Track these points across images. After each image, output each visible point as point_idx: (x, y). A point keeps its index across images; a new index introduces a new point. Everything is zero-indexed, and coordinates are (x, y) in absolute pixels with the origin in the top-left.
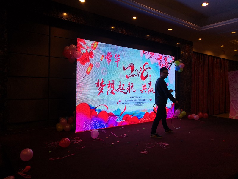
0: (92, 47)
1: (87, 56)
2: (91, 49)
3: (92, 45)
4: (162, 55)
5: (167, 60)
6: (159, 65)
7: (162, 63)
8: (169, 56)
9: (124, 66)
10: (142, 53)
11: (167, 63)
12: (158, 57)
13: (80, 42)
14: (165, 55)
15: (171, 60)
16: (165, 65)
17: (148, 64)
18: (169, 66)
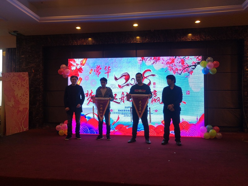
0: (81, 64)
1: (77, 72)
3: (82, 62)
4: (175, 58)
5: (185, 62)
6: (170, 70)
7: (176, 67)
8: (188, 57)
9: (116, 77)
10: (141, 60)
11: (186, 66)
12: (168, 61)
13: (70, 62)
14: (181, 57)
15: (194, 61)
16: (181, 69)
17: (150, 71)
18: (190, 69)
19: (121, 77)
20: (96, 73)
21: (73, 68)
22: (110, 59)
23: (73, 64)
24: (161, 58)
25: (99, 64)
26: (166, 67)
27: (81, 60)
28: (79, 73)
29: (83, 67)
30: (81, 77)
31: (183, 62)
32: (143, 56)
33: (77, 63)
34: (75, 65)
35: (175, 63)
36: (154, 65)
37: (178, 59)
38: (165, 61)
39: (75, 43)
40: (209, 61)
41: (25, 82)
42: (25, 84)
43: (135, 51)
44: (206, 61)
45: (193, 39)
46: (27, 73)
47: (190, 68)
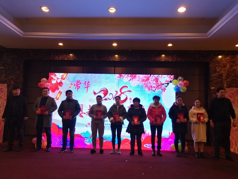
1: (57, 85)
2: (60, 80)
3: (62, 77)
4: (150, 76)
5: (159, 80)
6: (145, 87)
7: (150, 84)
8: (162, 76)
9: (95, 91)
10: (119, 77)
11: (160, 83)
12: (143, 79)
13: (51, 75)
14: (155, 75)
15: (167, 80)
16: (156, 86)
17: (127, 87)
18: (164, 87)
19: (99, 92)
20: (76, 87)
21: (54, 82)
22: (90, 74)
23: (54, 78)
24: (137, 75)
25: (79, 79)
26: (142, 84)
27: (62, 74)
28: (59, 87)
29: (63, 81)
30: (61, 91)
31: (157, 80)
32: (120, 73)
33: (57, 77)
34: (56, 79)
35: (150, 81)
36: (131, 82)
37: (152, 77)
38: (141, 79)
39: (57, 58)
40: (180, 80)
41: (3, 94)
42: (2, 95)
43: (113, 68)
44: (177, 79)
45: (166, 59)
46: (6, 85)
47: (163, 85)
